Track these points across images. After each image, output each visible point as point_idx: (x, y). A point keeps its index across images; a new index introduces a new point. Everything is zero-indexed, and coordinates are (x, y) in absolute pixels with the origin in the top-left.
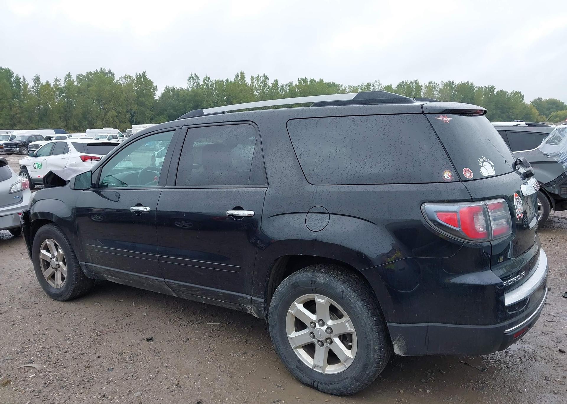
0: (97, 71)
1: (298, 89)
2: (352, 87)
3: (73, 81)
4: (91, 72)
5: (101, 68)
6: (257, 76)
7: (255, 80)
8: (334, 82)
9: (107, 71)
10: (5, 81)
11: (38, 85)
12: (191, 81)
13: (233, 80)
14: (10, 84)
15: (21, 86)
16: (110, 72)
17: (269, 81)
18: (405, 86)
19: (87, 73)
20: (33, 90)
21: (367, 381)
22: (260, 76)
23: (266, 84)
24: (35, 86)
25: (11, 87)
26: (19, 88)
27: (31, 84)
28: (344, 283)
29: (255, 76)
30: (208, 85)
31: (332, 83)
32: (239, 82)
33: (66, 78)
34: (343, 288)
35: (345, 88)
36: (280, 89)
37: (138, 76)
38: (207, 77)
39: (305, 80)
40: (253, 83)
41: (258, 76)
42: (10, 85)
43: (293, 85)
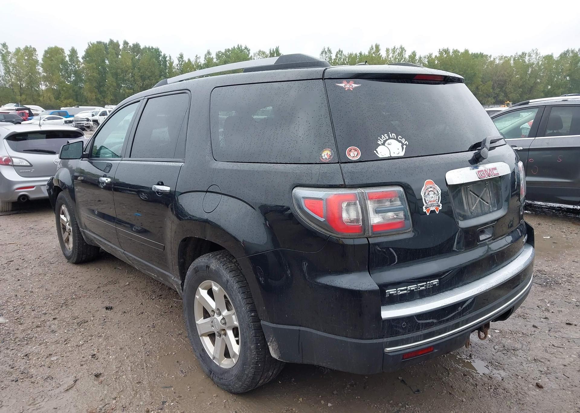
0: (234, 47)
1: (439, 61)
2: (503, 57)
3: (212, 59)
4: (229, 49)
5: (238, 45)
6: (393, 48)
7: (390, 53)
8: (482, 52)
9: (243, 48)
10: (154, 60)
11: (182, 63)
12: (324, 55)
13: (367, 53)
14: (158, 62)
15: (168, 64)
16: (246, 48)
17: (406, 52)
18: (571, 55)
19: (226, 50)
20: (177, 68)
21: (247, 382)
22: (396, 48)
23: (403, 56)
24: (179, 64)
25: (159, 65)
26: (166, 66)
27: (176, 62)
28: (230, 272)
29: (391, 47)
30: (340, 58)
31: (479, 53)
32: (373, 55)
33: (206, 56)
34: (228, 277)
35: (494, 59)
36: (417, 61)
37: (272, 52)
38: (340, 51)
39: (447, 51)
40: (388, 56)
41: (395, 48)
42: (158, 64)
43: (433, 56)
